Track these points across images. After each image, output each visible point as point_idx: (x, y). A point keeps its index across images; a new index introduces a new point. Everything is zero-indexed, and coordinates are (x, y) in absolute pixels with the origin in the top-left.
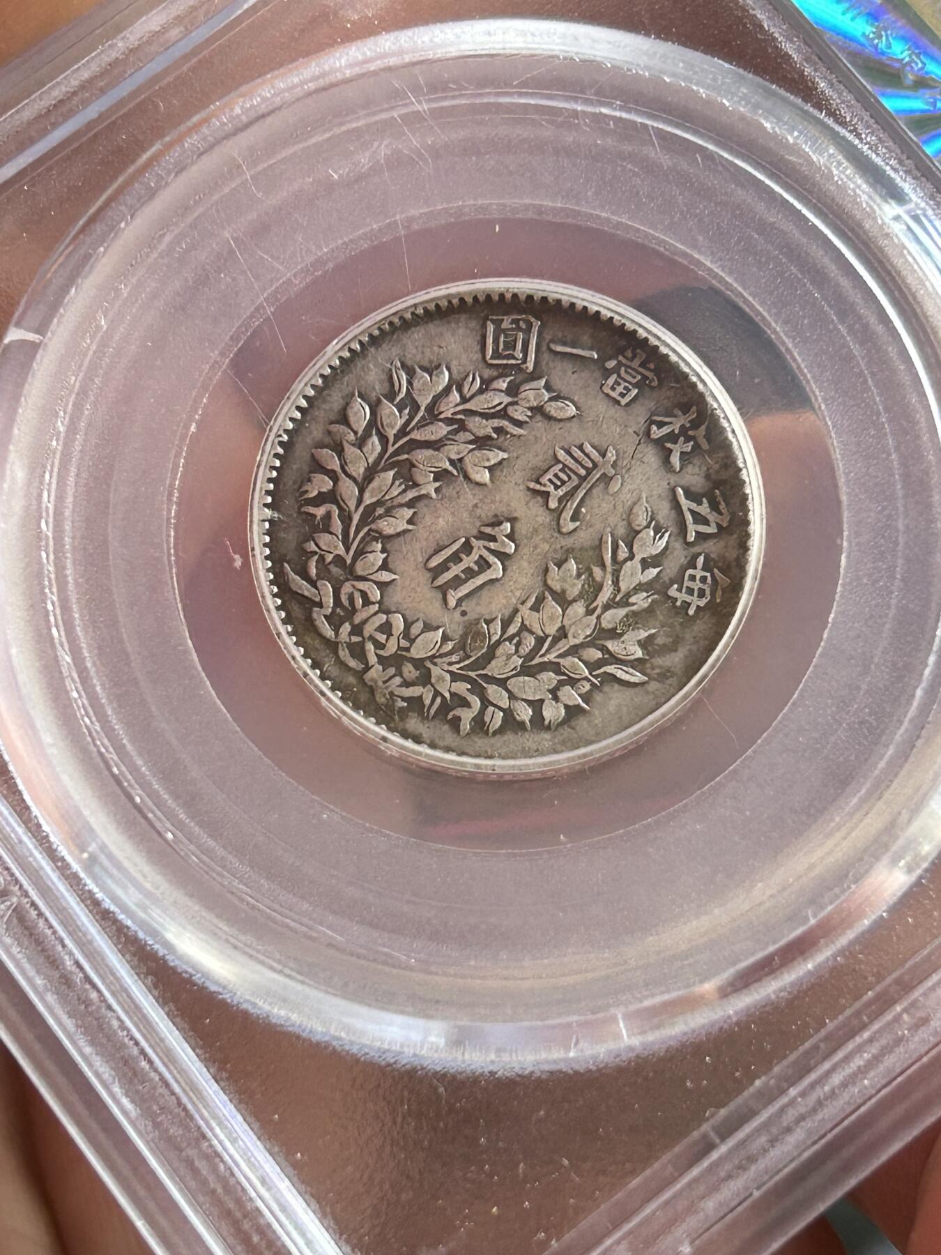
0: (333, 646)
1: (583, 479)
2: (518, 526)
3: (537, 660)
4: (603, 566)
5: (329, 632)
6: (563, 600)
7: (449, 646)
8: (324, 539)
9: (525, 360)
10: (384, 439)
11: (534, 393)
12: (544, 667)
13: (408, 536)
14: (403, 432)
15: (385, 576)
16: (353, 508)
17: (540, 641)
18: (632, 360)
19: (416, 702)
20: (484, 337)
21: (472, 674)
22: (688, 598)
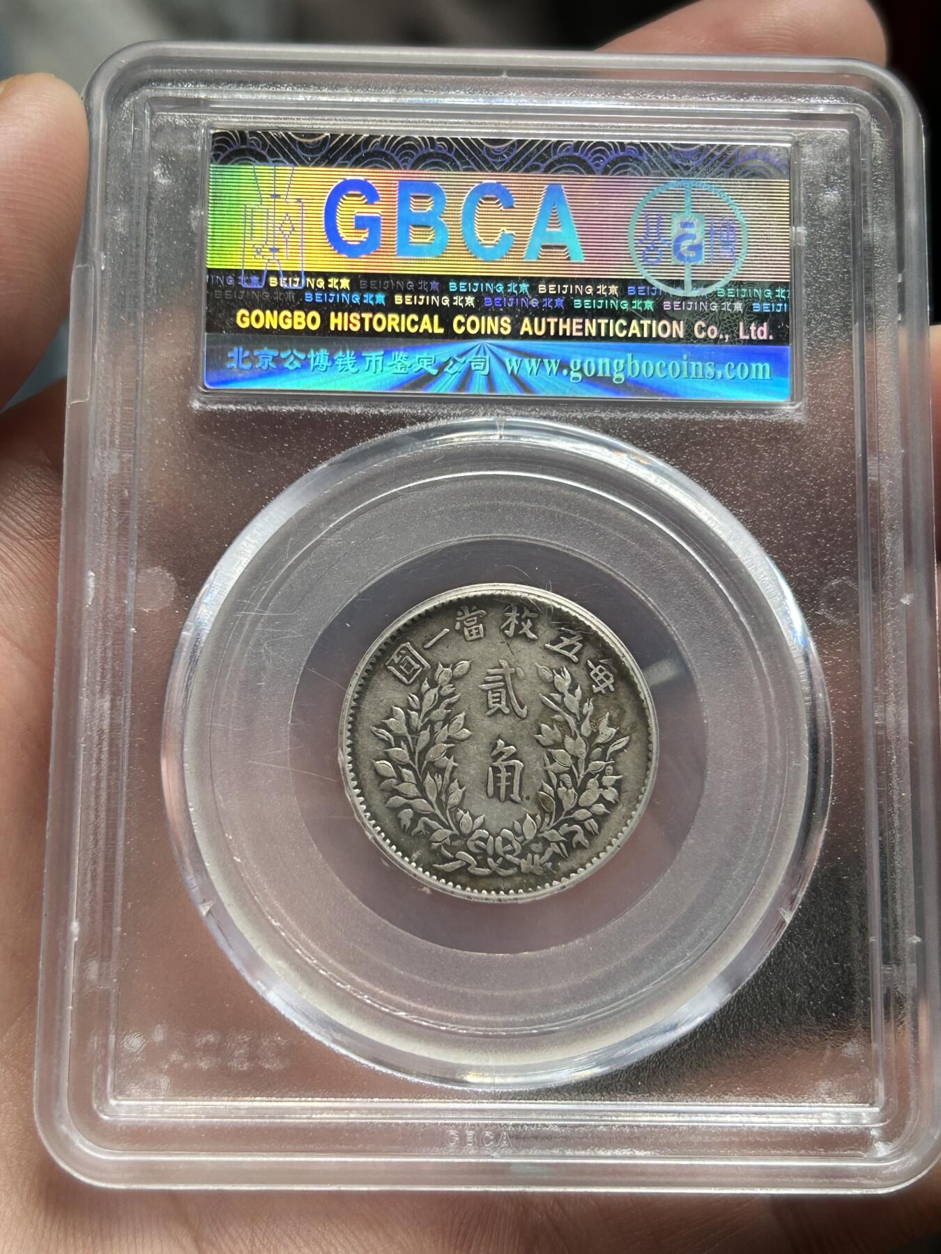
0: (494, 875)
1: (505, 687)
2: (503, 736)
3: (579, 782)
4: (557, 712)
5: (486, 871)
6: (560, 745)
7: (538, 817)
8: (436, 835)
9: (422, 666)
10: (408, 766)
11: (443, 675)
12: (585, 781)
13: (467, 794)
14: (412, 754)
15: (479, 821)
16: (431, 809)
17: (571, 772)
18: (464, 615)
19: (555, 858)
20: (395, 676)
21: (562, 818)
22: (604, 685)
